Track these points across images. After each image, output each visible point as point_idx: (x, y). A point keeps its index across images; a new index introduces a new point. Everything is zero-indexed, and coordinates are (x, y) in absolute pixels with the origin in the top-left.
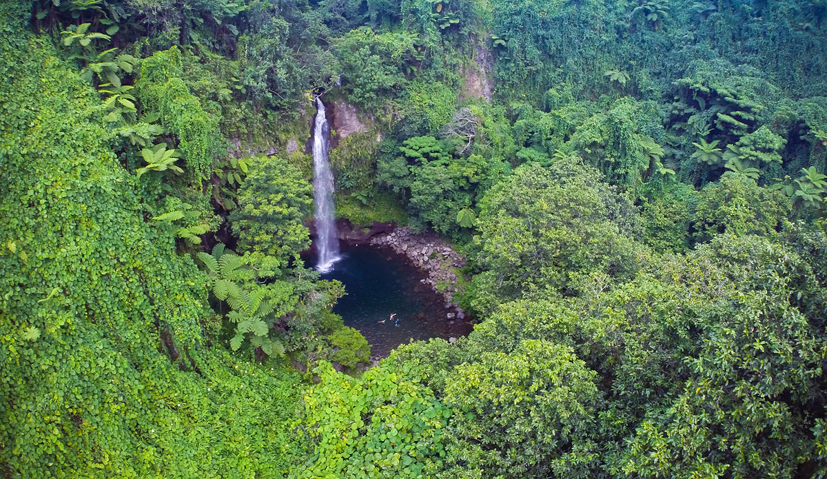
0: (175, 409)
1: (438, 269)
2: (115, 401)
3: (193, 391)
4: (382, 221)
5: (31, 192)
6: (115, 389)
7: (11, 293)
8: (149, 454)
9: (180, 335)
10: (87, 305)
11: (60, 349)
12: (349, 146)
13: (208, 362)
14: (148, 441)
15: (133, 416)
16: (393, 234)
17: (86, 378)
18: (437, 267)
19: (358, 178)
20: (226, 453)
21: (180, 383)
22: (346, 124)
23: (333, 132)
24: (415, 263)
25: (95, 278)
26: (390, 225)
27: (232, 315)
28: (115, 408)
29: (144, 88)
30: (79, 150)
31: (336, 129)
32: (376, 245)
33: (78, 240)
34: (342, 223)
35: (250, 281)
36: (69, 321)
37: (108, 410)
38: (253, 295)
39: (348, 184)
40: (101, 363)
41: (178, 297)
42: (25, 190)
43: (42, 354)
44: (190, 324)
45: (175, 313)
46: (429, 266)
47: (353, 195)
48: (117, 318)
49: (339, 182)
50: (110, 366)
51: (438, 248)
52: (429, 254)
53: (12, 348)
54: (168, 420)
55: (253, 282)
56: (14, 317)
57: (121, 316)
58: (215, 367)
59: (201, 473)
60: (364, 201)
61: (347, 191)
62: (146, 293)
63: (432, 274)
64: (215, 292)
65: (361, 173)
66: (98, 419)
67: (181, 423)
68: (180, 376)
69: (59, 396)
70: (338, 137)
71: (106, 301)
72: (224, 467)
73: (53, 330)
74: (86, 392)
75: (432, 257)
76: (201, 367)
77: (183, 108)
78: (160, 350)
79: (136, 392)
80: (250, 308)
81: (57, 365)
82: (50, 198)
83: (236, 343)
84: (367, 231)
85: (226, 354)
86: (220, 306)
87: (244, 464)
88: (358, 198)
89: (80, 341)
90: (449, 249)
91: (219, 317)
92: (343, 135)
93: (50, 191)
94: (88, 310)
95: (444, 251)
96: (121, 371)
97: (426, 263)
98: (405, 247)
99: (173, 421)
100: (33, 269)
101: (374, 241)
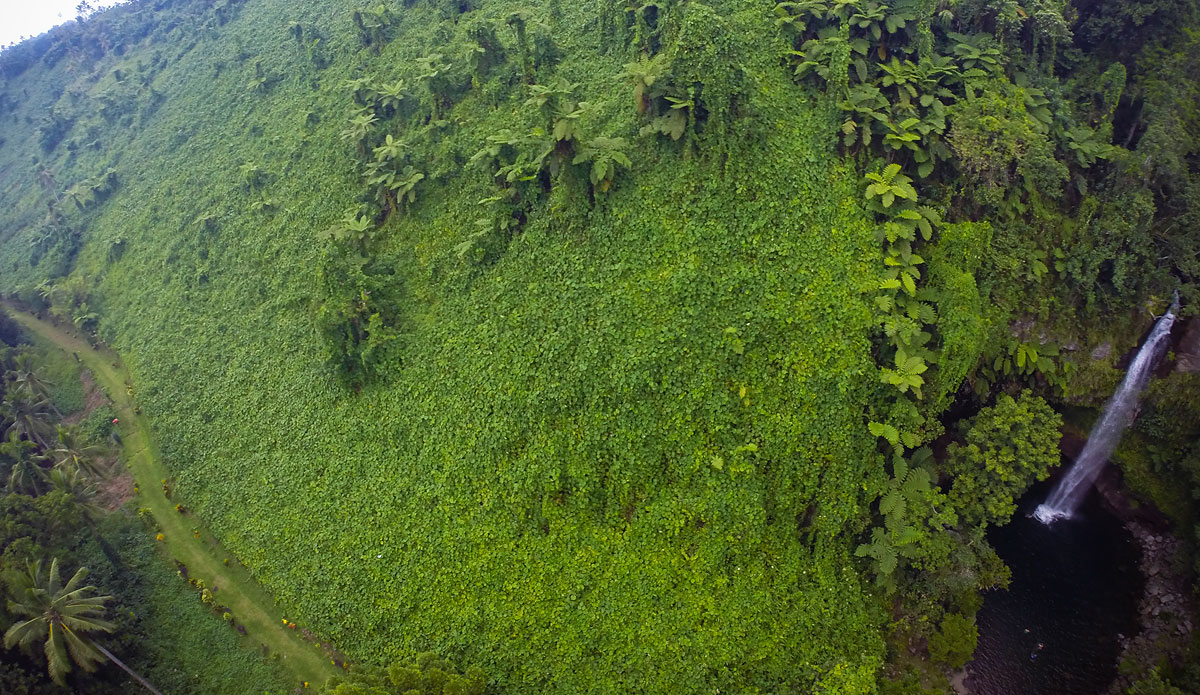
0: (768, 567)
1: (1152, 641)
2: (734, 535)
3: (792, 564)
4: (1161, 509)
5: (779, 356)
6: (741, 529)
7: (722, 427)
8: (722, 581)
9: (821, 520)
10: (770, 461)
11: (728, 481)
12: (1181, 385)
13: (827, 549)
14: (729, 572)
15: (736, 551)
16: (1159, 539)
17: (729, 510)
18: (1153, 637)
19: (1172, 431)
20: (766, 626)
21: (789, 552)
22: (1194, 353)
23: (1171, 355)
24: (1143, 603)
25: (788, 450)
26: (1167, 522)
27: (878, 532)
28: (730, 538)
29: (937, 260)
30: (838, 331)
31: (1177, 351)
32: (1129, 534)
33: (794, 416)
34: (1112, 471)
35: (919, 517)
36: (748, 471)
37: (725, 536)
38: (910, 531)
39: (1152, 431)
40: (748, 508)
41: (843, 495)
42: (775, 352)
43: (714, 475)
44: (835, 521)
45: (831, 504)
46: (1148, 625)
47: (1151, 448)
48: (784, 483)
49: (1143, 420)
50: (751, 515)
51: (1183, 612)
52: (1166, 609)
53: (697, 461)
54: (756, 569)
55: (921, 520)
56: (713, 439)
57: (788, 483)
58: (827, 557)
59: (737, 621)
60: (1158, 468)
61: (1147, 438)
62: (820, 477)
63: (1139, 639)
64: (881, 501)
65: (1178, 429)
66: (714, 535)
67: (762, 580)
68: (795, 545)
69: (702, 507)
70: (1174, 364)
71: (785, 468)
72: (754, 633)
73: (733, 470)
74: (722, 518)
75: (1165, 616)
76: (817, 549)
77: (960, 323)
78: (798, 517)
79: (753, 541)
80: (898, 539)
81: (719, 489)
82: (791, 373)
83: (861, 551)
84: (1134, 506)
85: (846, 555)
86: (876, 517)
87: (767, 644)
88: (1153, 457)
89: (746, 486)
90: (1189, 627)
91: (868, 521)
92: (1181, 367)
93: (794, 367)
94: (768, 464)
95: (1183, 625)
96: (755, 523)
97: (1151, 616)
98: (1153, 571)
99: (757, 573)
100: (748, 413)
101: (1132, 526)
